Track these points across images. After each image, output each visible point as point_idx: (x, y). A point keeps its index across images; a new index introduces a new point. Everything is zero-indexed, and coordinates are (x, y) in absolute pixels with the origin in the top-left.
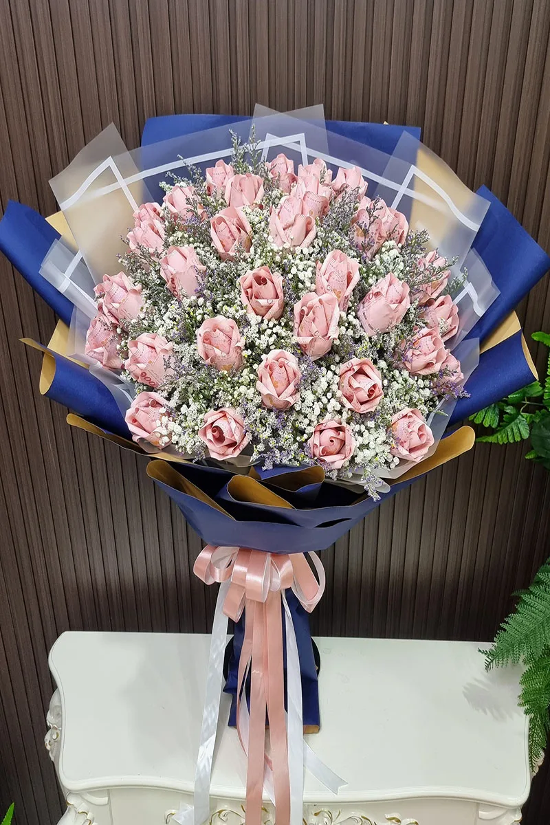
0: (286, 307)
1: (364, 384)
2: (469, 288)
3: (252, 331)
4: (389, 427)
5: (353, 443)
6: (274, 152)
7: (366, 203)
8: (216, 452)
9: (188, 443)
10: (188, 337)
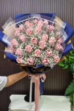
0: (38, 43)
1: (49, 53)
2: (64, 36)
3: (33, 47)
4: (53, 58)
5: (48, 61)
6: (34, 19)
7: (48, 26)
8: (30, 64)
9: (26, 63)
10: (24, 48)
